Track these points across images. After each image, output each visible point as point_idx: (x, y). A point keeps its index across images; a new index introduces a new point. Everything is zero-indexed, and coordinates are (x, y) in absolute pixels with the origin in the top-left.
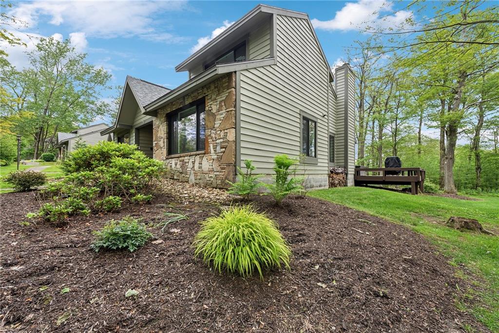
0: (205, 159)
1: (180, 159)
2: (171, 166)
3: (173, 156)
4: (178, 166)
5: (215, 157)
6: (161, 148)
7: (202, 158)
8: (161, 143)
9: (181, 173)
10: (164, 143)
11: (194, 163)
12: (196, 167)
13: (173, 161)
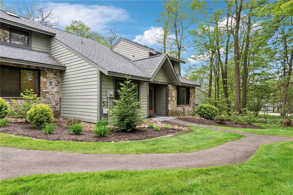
0: (190, 107)
1: (183, 107)
2: (179, 110)
3: (179, 106)
4: (182, 110)
5: (192, 107)
6: (174, 101)
7: (189, 107)
8: (174, 99)
9: (183, 113)
10: (176, 99)
11: (187, 108)
12: (188, 110)
13: (180, 108)
